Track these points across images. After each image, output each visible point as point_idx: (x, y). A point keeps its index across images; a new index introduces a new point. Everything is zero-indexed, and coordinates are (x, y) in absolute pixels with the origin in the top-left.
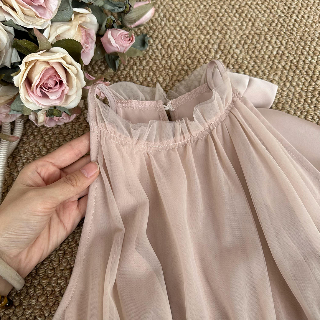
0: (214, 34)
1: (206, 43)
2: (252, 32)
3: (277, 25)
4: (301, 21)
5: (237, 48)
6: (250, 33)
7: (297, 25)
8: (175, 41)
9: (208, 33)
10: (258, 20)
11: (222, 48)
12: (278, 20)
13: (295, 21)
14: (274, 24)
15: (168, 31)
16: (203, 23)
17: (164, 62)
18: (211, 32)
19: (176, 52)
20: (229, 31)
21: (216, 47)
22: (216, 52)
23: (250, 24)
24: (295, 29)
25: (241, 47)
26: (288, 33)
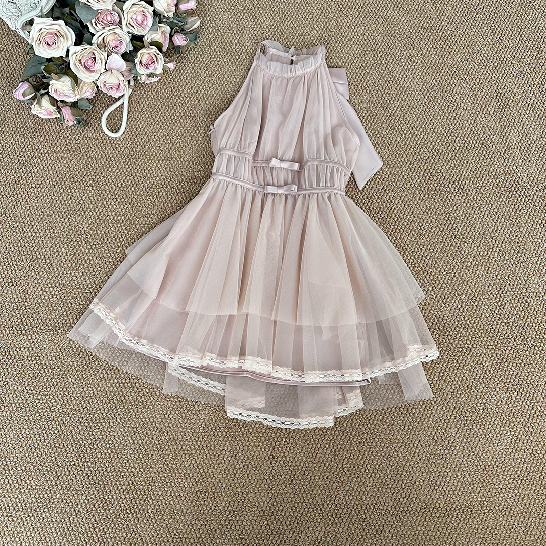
0: (237, 33)
1: (231, 39)
2: (259, 32)
3: (275, 27)
4: (290, 25)
5: (248, 42)
6: (257, 33)
7: (286, 28)
8: (214, 36)
9: (233, 32)
10: (264, 24)
11: (240, 42)
12: (276, 24)
13: (287, 24)
14: (273, 27)
15: (211, 30)
16: (232, 25)
17: (206, 49)
18: (235, 31)
19: (214, 44)
20: (245, 31)
21: (236, 41)
22: (236, 45)
23: (259, 27)
24: (285, 30)
25: (250, 42)
26: (280, 33)
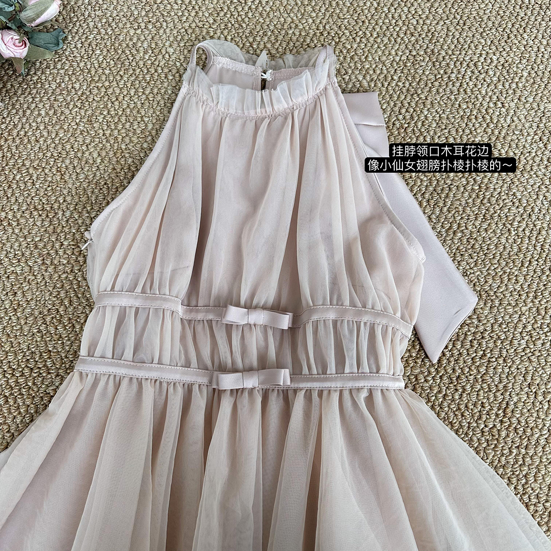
0: (146, 27)
1: (135, 40)
2: (193, 25)
3: (226, 14)
4: (257, 8)
5: (170, 46)
6: (190, 27)
7: (250, 15)
8: (98, 37)
9: (139, 27)
10: (204, 9)
11: (153, 46)
12: (229, 8)
13: (250, 8)
14: (222, 14)
15: (91, 24)
16: (136, 13)
17: (82, 64)
18: (143, 25)
19: (98, 52)
20: (165, 24)
21: (145, 45)
22: (145, 53)
23: (193, 14)
24: (247, 20)
25: (175, 45)
26: (237, 26)
